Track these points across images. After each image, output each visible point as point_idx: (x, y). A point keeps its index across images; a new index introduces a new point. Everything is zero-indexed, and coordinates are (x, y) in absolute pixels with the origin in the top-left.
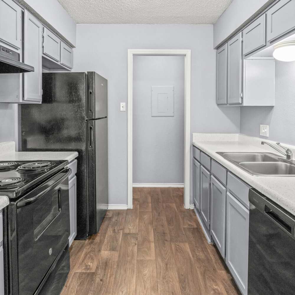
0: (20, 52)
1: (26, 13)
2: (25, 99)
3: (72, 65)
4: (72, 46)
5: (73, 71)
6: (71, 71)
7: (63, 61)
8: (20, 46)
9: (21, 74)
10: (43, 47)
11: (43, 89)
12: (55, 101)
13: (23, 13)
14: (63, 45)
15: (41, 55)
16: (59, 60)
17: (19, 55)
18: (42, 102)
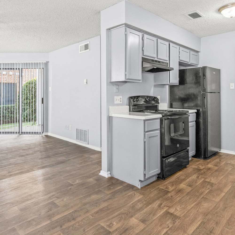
0: (168, 62)
1: (171, 44)
2: (170, 82)
3: (198, 62)
4: (197, 52)
5: (199, 66)
6: (197, 66)
7: (192, 61)
8: (168, 59)
9: (169, 71)
10: (179, 57)
11: (179, 77)
12: (186, 83)
13: (169, 44)
14: (192, 52)
15: (178, 61)
16: (189, 62)
17: (168, 63)
18: (179, 84)
